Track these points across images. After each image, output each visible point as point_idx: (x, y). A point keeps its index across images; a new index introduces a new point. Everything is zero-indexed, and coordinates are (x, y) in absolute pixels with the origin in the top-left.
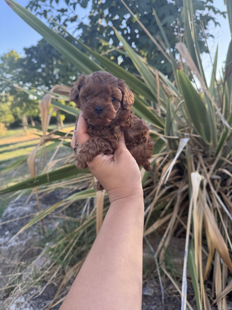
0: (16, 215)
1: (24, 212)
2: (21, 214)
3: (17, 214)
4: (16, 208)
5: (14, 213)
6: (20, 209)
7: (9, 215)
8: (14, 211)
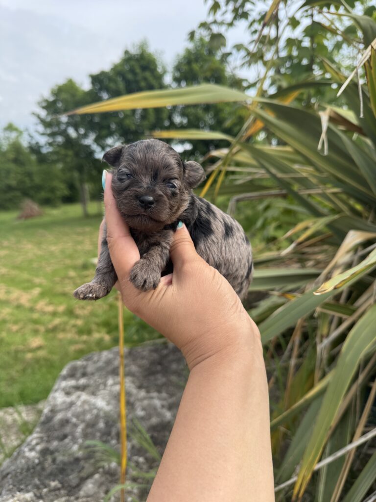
0: (74, 420)
1: (95, 411)
2: (88, 417)
3: (77, 416)
4: (73, 397)
5: (69, 414)
6: (85, 402)
7: (59, 416)
8: (72, 404)
